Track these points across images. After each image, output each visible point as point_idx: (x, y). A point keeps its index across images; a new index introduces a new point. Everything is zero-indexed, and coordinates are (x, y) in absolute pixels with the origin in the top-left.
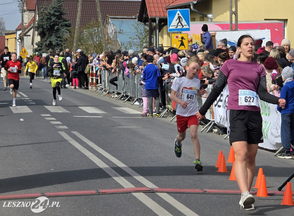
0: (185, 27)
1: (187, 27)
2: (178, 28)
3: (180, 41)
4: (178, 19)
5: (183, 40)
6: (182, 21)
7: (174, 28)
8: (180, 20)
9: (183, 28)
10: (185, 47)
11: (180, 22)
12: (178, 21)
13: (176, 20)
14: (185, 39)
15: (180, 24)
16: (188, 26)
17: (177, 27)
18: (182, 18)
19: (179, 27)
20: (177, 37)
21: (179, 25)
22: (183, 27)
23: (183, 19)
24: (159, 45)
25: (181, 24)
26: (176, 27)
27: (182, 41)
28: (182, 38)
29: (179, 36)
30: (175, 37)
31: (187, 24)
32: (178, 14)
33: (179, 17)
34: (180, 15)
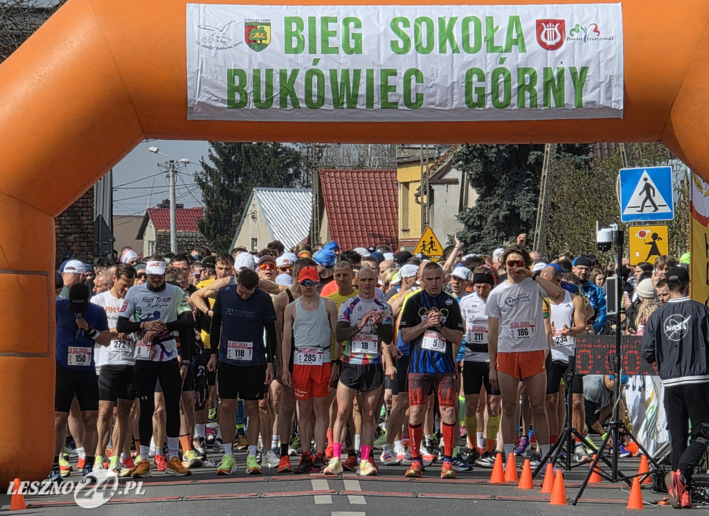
1: (666, 210)
2: (644, 212)
3: (649, 243)
4: (643, 191)
5: (656, 241)
6: (654, 196)
7: (634, 211)
8: (648, 193)
9: (657, 212)
11: (649, 197)
12: (644, 194)
13: (640, 194)
14: (661, 239)
15: (648, 203)
17: (642, 211)
18: (654, 190)
20: (642, 234)
21: (646, 204)
22: (656, 209)
23: (656, 190)
25: (652, 202)
26: (640, 209)
27: (654, 244)
28: (655, 236)
29: (646, 232)
30: (637, 235)
31: (665, 204)
32: (646, 179)
33: (647, 187)
34: (650, 181)
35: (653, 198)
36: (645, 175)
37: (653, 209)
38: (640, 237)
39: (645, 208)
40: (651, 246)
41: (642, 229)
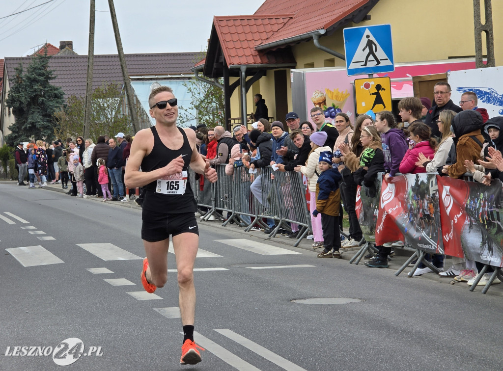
0: (383, 63)
1: (388, 63)
2: (368, 66)
3: (373, 94)
4: (366, 47)
5: (380, 91)
6: (376, 51)
7: (359, 66)
8: (371, 49)
9: (379, 65)
10: (385, 107)
11: (371, 52)
12: (367, 50)
13: (364, 50)
14: (384, 90)
15: (371, 57)
16: (389, 60)
17: (365, 65)
18: (375, 45)
20: (367, 86)
21: (369, 59)
22: (379, 63)
23: (378, 47)
24: (247, 115)
25: (375, 56)
26: (364, 63)
27: (378, 94)
28: (379, 87)
29: (371, 84)
30: (363, 87)
31: (387, 58)
32: (368, 36)
33: (370, 44)
34: (372, 38)
35: (376, 53)
36: (367, 32)
37: (376, 63)
38: (365, 89)
39: (368, 63)
40: (375, 96)
41: (367, 81)
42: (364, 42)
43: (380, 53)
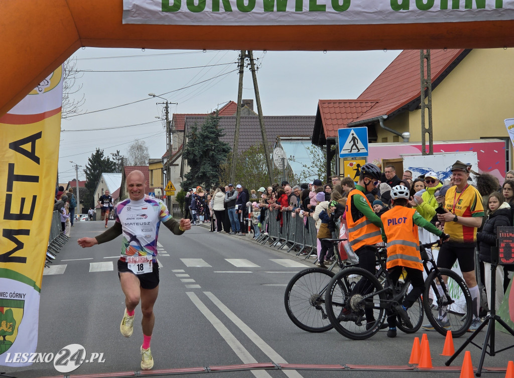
0: (361, 151)
1: (365, 151)
2: (352, 152)
4: (352, 140)
5: (359, 168)
6: (357, 143)
7: (346, 152)
8: (354, 142)
11: (354, 144)
12: (352, 143)
13: (350, 142)
15: (354, 147)
16: (365, 149)
18: (357, 140)
19: (354, 152)
20: (351, 165)
22: (359, 151)
23: (359, 140)
24: (340, 175)
25: (357, 147)
26: (350, 151)
27: (358, 170)
28: (358, 165)
29: (354, 163)
30: (349, 165)
31: (364, 147)
32: (353, 134)
33: (354, 139)
34: (355, 135)
35: (357, 145)
36: (352, 132)
37: (357, 150)
39: (353, 150)
40: (356, 171)
41: (351, 162)
42: (350, 137)
43: (360, 145)
